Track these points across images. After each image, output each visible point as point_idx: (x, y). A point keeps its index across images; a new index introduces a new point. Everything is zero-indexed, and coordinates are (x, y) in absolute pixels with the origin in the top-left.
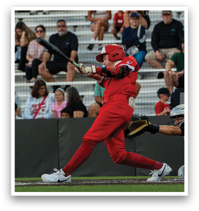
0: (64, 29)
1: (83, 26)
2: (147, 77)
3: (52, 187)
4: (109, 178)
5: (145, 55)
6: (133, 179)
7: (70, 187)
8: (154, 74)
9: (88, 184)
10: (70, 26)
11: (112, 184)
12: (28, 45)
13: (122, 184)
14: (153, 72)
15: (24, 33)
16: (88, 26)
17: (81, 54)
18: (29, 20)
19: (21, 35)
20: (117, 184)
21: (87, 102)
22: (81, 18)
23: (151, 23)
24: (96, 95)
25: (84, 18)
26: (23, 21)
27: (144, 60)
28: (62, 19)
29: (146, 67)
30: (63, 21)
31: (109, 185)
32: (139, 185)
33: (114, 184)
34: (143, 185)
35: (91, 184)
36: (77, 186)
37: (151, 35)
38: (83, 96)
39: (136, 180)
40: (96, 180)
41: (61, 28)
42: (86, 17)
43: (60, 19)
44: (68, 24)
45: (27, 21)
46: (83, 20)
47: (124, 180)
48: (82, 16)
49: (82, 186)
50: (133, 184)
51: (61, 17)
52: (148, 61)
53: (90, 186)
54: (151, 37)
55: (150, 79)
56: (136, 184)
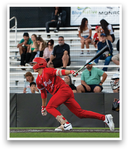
0: (62, 42)
1: (76, 40)
2: (114, 70)
3: (54, 133)
4: (88, 128)
5: (112, 57)
6: (102, 129)
7: (65, 133)
8: (116, 69)
9: (76, 132)
10: (66, 40)
11: (89, 132)
12: (44, 50)
13: (95, 132)
14: (116, 68)
15: (41, 43)
16: (79, 40)
17: (72, 56)
18: (44, 36)
19: (40, 44)
20: (92, 132)
21: (77, 84)
22: (74, 35)
23: (116, 39)
24: (82, 80)
25: (76, 35)
26: (41, 36)
27: (111, 60)
28: (62, 36)
29: (112, 64)
30: (62, 37)
31: (87, 133)
32: (105, 133)
33: (91, 132)
34: (108, 133)
35: (77, 132)
36: (69, 133)
37: (116, 46)
38: (75, 81)
39: (103, 130)
40: (81, 129)
41: (60, 41)
42: (78, 35)
43: (60, 36)
44: (65, 39)
45: (43, 37)
46: (75, 36)
47: (97, 130)
48: (75, 34)
49: (72, 133)
50: (102, 132)
51: (61, 35)
52: (113, 61)
53: (76, 133)
54: (116, 47)
55: (114, 71)
56: (104, 132)
